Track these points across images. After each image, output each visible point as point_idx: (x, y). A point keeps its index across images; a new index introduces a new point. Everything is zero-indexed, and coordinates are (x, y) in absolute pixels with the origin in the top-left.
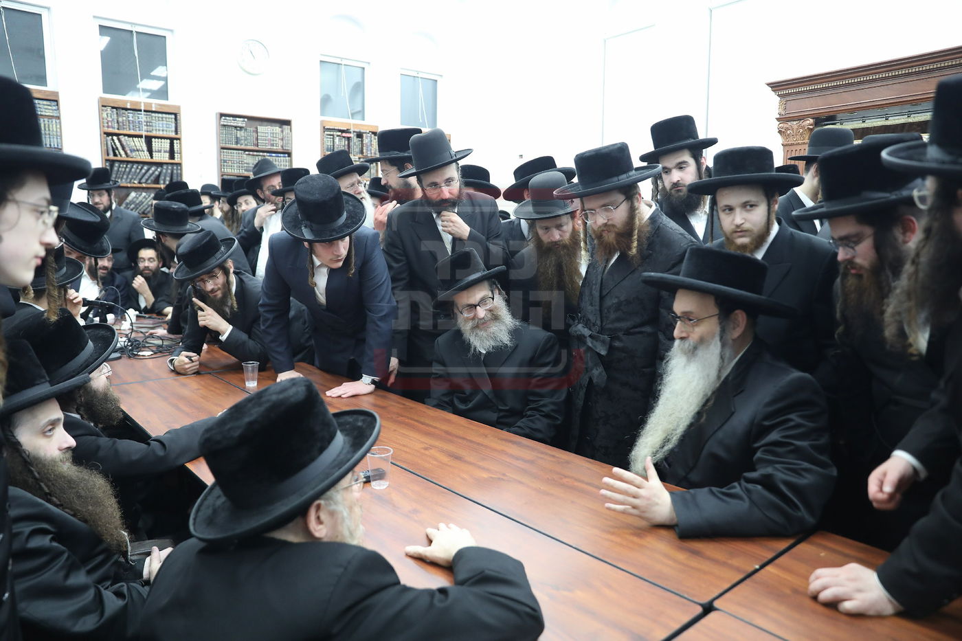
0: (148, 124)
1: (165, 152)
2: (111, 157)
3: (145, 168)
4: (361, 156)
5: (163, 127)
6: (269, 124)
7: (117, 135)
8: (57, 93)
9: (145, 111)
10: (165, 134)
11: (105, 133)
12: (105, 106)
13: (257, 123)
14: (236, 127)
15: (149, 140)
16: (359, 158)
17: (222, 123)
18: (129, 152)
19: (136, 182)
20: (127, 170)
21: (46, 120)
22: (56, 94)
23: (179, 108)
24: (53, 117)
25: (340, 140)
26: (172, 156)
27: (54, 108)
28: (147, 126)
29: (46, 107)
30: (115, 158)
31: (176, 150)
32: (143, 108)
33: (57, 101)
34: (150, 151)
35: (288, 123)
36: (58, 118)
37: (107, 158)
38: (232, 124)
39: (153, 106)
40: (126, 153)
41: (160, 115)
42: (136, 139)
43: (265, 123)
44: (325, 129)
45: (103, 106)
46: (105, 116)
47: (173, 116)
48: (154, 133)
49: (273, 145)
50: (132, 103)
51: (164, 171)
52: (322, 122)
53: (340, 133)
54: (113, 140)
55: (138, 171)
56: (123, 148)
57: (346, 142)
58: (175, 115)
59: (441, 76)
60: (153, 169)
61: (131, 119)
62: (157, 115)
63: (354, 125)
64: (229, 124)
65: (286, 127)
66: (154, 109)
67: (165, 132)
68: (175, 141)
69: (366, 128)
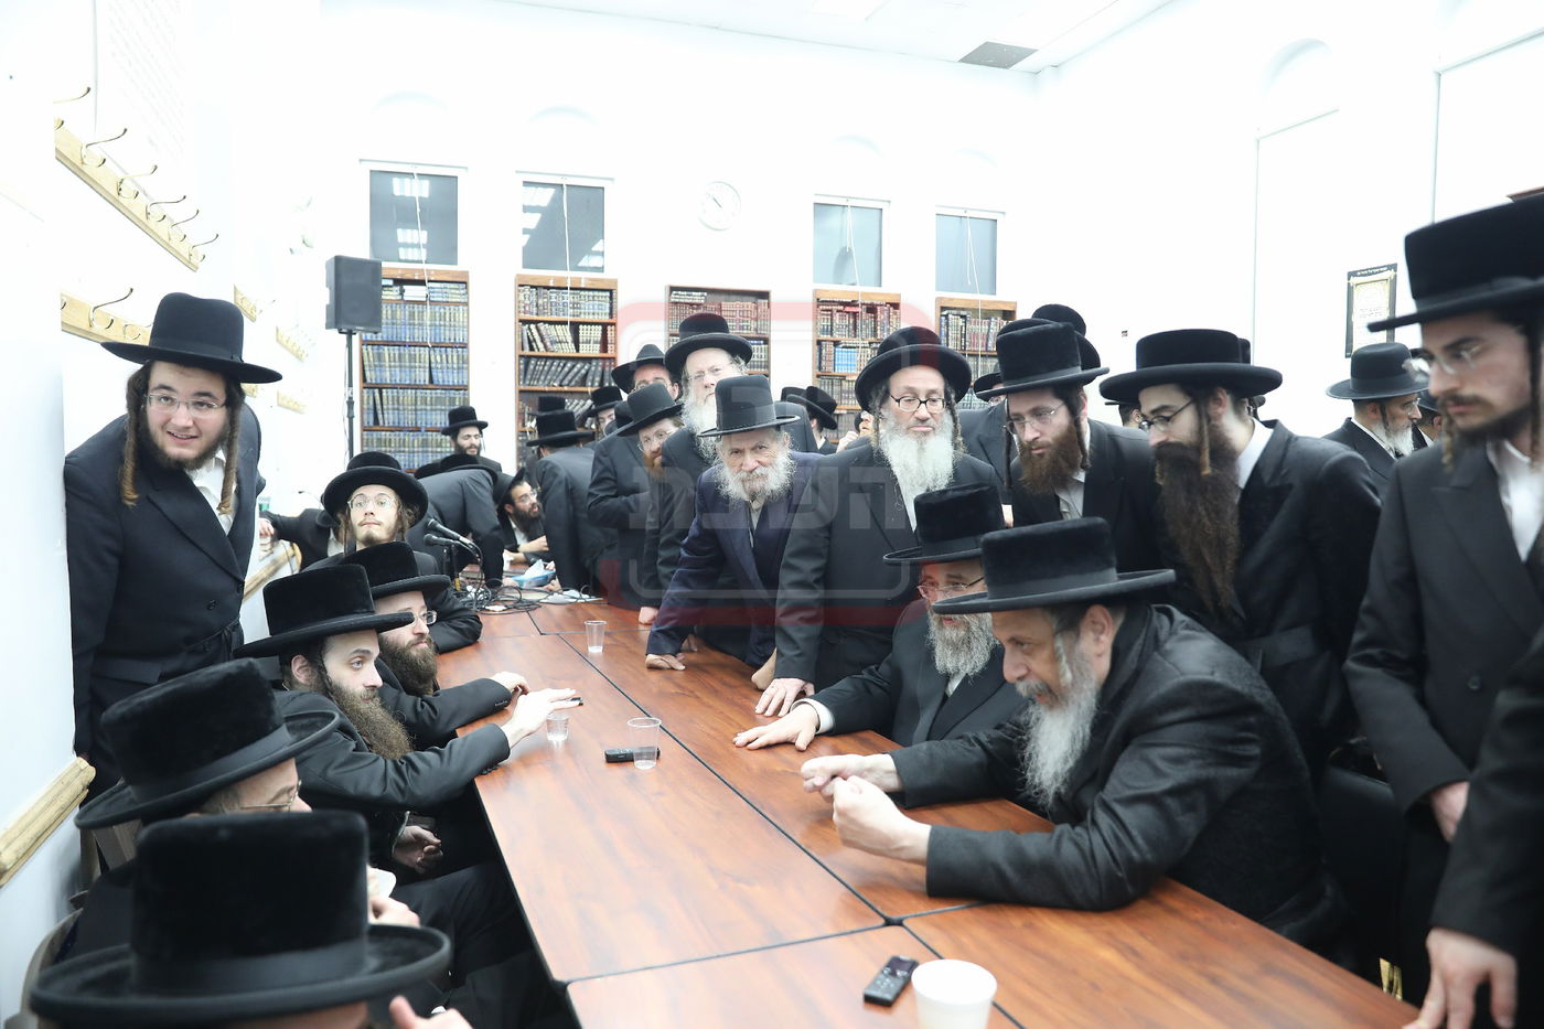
0: (575, 306)
1: (595, 342)
2: (527, 352)
3: (569, 365)
4: (873, 339)
5: (595, 309)
6: (739, 298)
7: (536, 322)
8: (467, 272)
9: (571, 289)
10: (596, 319)
11: (520, 321)
12: (522, 286)
13: (723, 297)
14: (691, 304)
15: (575, 327)
16: (870, 343)
17: (672, 300)
18: (548, 344)
19: (556, 384)
20: (546, 368)
21: (452, 307)
22: (466, 274)
23: (615, 282)
24: (457, 304)
25: (842, 319)
26: (604, 348)
27: (462, 292)
28: (574, 308)
29: (453, 291)
30: (532, 353)
31: (609, 339)
32: (569, 286)
33: (465, 283)
34: (576, 342)
35: (764, 295)
36: (466, 304)
37: (522, 353)
38: (687, 301)
39: (583, 281)
40: (545, 347)
41: (591, 293)
42: (558, 327)
43: (734, 297)
44: (820, 302)
45: (520, 286)
46: (522, 298)
47: (608, 294)
48: (582, 318)
49: (742, 328)
50: (555, 279)
51: (593, 368)
52: (815, 291)
53: (841, 308)
54: (529, 329)
55: (559, 369)
56: (542, 340)
57: (851, 321)
58: (611, 291)
59: (1003, 213)
60: (579, 366)
61: (553, 300)
62: (587, 293)
63: (863, 294)
64: (682, 301)
65: (763, 301)
66: (583, 286)
67: (596, 316)
68: (609, 328)
69: (881, 298)
